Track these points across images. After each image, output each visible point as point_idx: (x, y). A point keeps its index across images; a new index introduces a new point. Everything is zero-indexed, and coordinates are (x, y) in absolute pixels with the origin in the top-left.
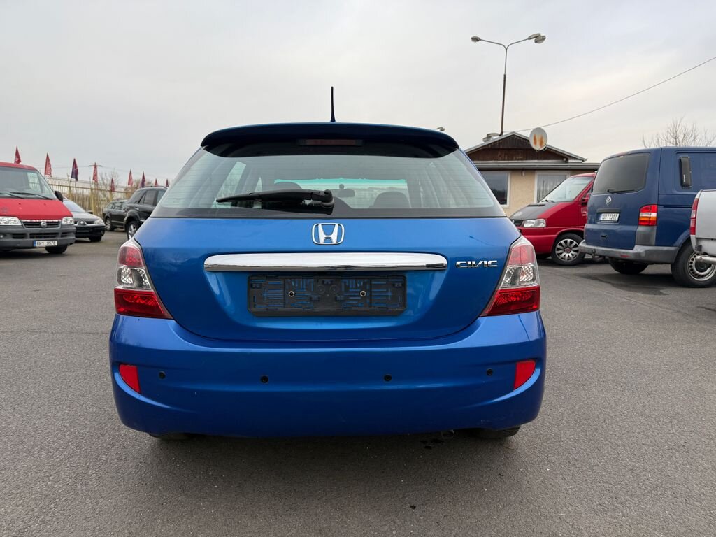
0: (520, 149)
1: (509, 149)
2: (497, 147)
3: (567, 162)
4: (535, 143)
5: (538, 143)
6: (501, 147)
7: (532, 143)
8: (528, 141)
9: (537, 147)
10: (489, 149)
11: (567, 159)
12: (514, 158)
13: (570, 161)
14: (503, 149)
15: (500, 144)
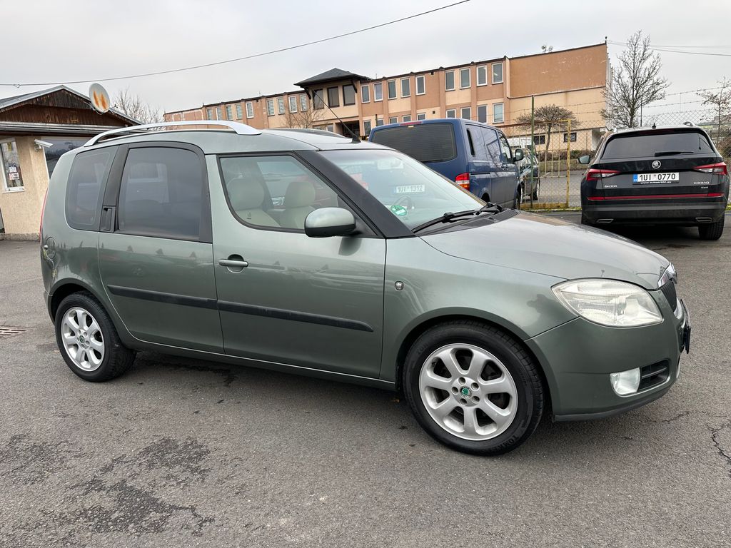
0: (74, 109)
1: (59, 108)
2: (45, 103)
4: (97, 103)
5: (100, 103)
6: (50, 105)
7: (93, 103)
8: (89, 101)
9: (101, 109)
10: (33, 106)
12: (68, 122)
14: (53, 107)
15: (48, 100)
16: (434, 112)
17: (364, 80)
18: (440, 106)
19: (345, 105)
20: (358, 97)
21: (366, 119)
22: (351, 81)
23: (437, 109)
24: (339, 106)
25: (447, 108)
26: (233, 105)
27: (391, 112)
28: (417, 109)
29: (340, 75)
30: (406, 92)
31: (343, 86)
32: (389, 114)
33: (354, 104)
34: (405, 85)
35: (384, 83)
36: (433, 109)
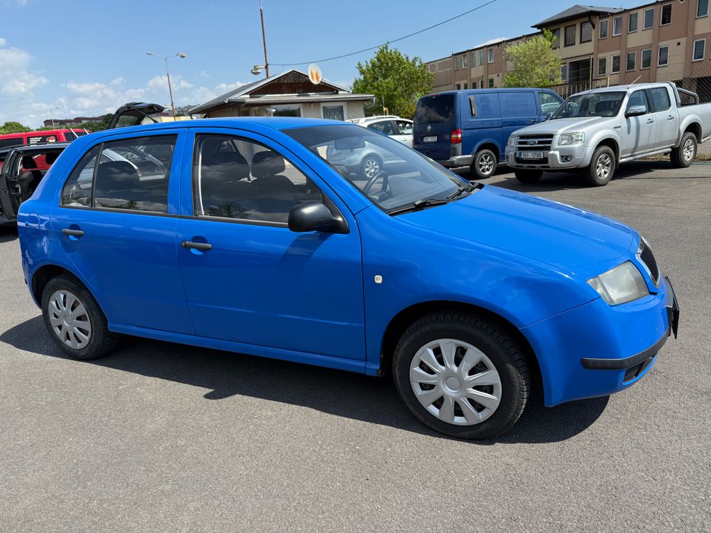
1: (291, 83)
2: (282, 81)
3: (337, 93)
4: (313, 78)
5: (315, 77)
6: (286, 82)
7: (310, 77)
8: (308, 76)
9: (315, 82)
11: (337, 91)
13: (340, 92)
15: (284, 79)
16: (679, 44)
17: (603, 15)
18: (686, 36)
19: (581, 42)
20: (594, 34)
21: (601, 56)
22: (591, 16)
23: (683, 40)
24: (574, 44)
25: (695, 37)
26: (477, 52)
27: (628, 47)
28: (658, 42)
29: (579, 12)
30: (649, 24)
31: (581, 24)
32: (627, 49)
33: (591, 41)
34: (650, 16)
35: (625, 17)
36: (678, 40)
